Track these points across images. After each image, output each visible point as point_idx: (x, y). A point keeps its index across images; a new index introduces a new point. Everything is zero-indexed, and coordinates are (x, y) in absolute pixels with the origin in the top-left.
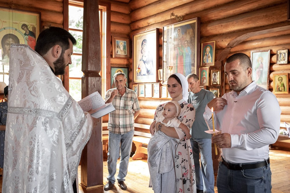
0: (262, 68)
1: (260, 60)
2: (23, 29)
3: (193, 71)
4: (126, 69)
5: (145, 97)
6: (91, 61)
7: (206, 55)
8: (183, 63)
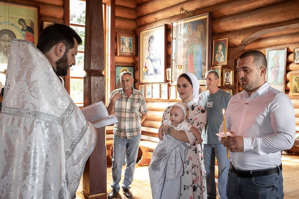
0: (278, 67)
1: (276, 58)
2: (20, 24)
3: (204, 70)
4: (132, 68)
5: (152, 98)
6: (94, 60)
7: (218, 54)
8: (193, 62)
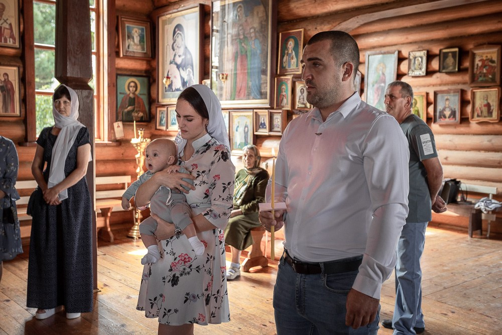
0: (384, 82)
1: (381, 68)
3: (264, 83)
6: (73, 59)
7: (287, 55)
8: (246, 69)
